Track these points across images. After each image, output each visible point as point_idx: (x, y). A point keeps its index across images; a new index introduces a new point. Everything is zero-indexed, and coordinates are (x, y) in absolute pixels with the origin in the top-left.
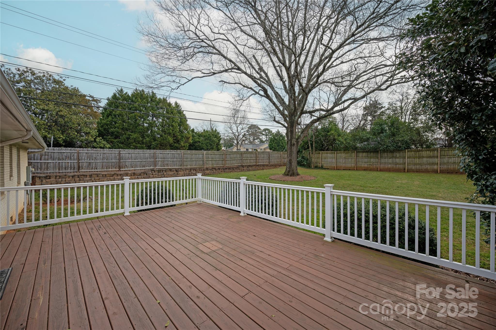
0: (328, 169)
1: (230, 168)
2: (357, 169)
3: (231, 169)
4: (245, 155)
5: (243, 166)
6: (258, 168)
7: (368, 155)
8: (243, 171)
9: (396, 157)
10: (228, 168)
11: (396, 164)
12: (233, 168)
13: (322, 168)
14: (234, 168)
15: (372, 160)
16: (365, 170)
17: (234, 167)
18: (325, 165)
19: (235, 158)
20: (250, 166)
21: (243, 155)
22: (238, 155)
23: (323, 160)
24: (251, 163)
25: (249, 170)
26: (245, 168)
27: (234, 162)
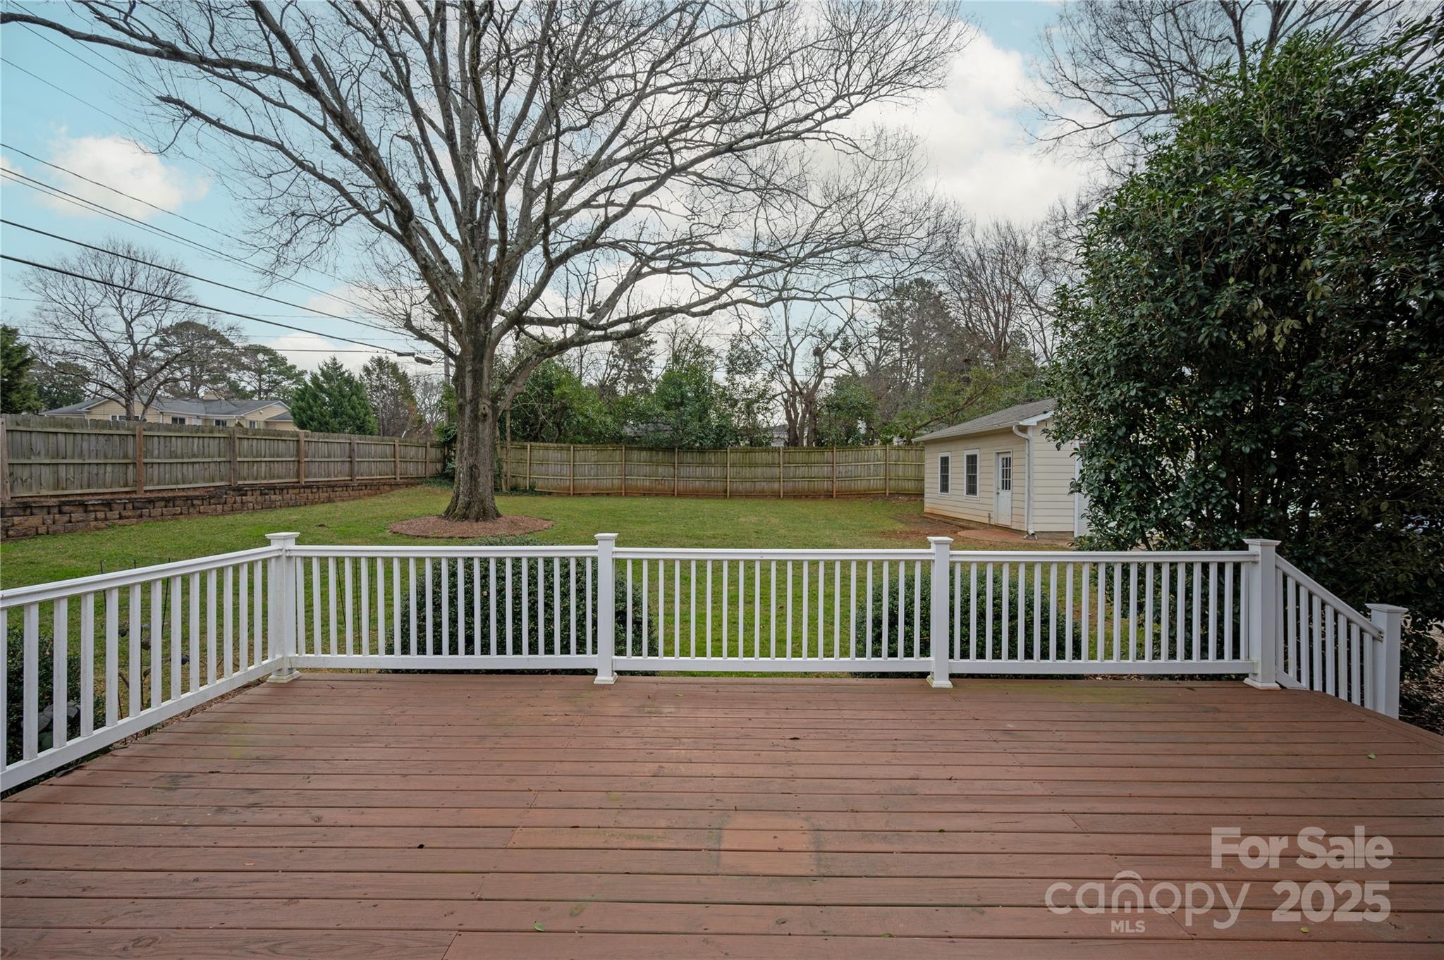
0: (550, 494)
1: (174, 499)
2: (627, 492)
3: (177, 503)
4: (245, 443)
5: (240, 491)
6: (311, 496)
7: (651, 456)
8: (241, 510)
9: (710, 464)
10: (163, 499)
11: (710, 479)
12: (188, 498)
13: (532, 491)
14: (197, 498)
15: (660, 469)
16: (644, 495)
17: (190, 493)
18: (540, 483)
19: (194, 456)
20: (272, 488)
21: (237, 442)
22: (213, 445)
23: (535, 468)
24: (273, 478)
25: (271, 506)
26: (249, 498)
27: (189, 471)
